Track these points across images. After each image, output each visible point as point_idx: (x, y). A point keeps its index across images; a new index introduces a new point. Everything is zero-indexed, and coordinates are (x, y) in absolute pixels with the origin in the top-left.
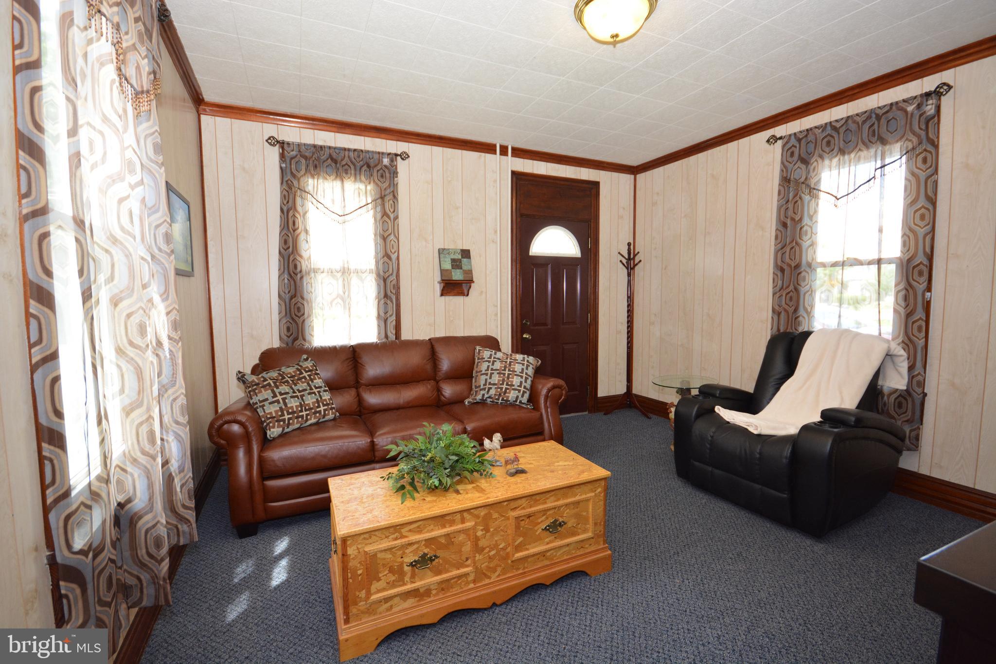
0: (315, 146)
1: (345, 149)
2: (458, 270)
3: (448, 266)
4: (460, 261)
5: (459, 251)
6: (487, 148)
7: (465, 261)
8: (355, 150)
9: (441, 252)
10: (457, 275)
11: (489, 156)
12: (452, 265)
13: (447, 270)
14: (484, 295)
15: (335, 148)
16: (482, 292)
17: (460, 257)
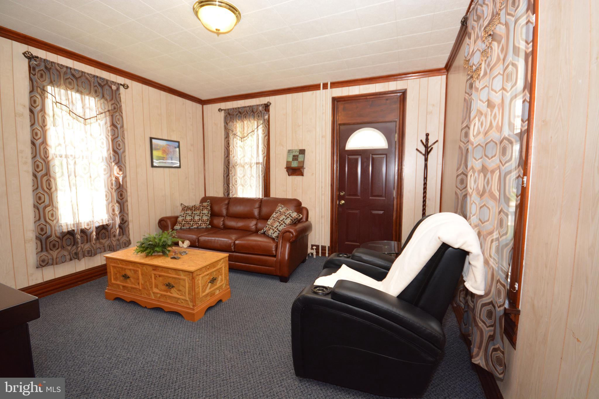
0: (233, 109)
1: (244, 107)
2: (295, 161)
3: (290, 159)
4: (297, 156)
5: (299, 150)
6: (315, 87)
7: (301, 156)
8: (248, 107)
9: (289, 151)
10: (295, 164)
11: (318, 92)
12: (293, 159)
13: (290, 161)
14: (314, 175)
15: (241, 108)
16: (313, 174)
17: (298, 154)
